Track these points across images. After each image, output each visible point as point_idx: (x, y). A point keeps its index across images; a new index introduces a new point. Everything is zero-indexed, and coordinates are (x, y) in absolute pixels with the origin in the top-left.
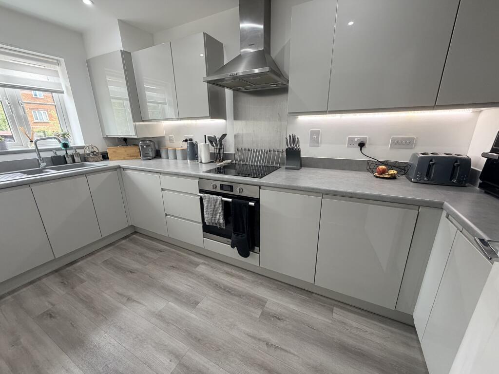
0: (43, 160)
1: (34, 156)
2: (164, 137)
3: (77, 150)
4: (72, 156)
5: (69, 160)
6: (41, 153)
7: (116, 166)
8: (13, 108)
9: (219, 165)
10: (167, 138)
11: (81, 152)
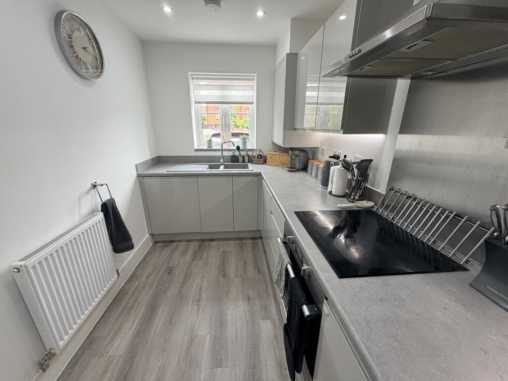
0: (224, 158)
1: (219, 154)
2: (318, 148)
3: (248, 152)
4: (243, 157)
5: (241, 159)
6: (224, 152)
7: (257, 173)
8: (223, 118)
9: (340, 208)
10: (320, 150)
11: (250, 153)
